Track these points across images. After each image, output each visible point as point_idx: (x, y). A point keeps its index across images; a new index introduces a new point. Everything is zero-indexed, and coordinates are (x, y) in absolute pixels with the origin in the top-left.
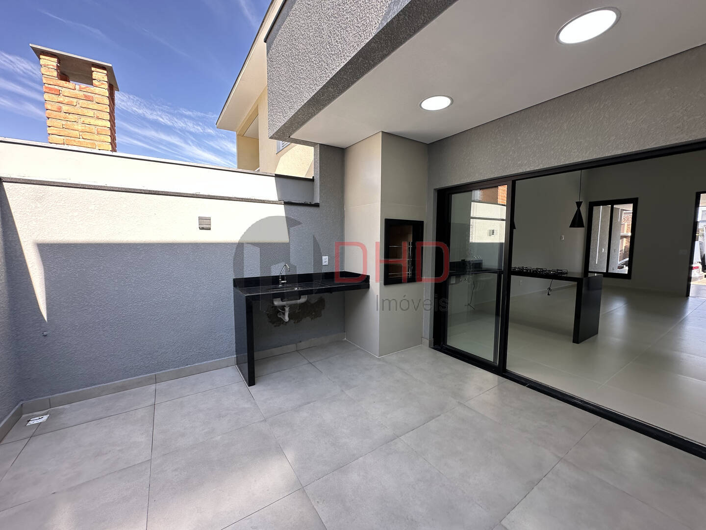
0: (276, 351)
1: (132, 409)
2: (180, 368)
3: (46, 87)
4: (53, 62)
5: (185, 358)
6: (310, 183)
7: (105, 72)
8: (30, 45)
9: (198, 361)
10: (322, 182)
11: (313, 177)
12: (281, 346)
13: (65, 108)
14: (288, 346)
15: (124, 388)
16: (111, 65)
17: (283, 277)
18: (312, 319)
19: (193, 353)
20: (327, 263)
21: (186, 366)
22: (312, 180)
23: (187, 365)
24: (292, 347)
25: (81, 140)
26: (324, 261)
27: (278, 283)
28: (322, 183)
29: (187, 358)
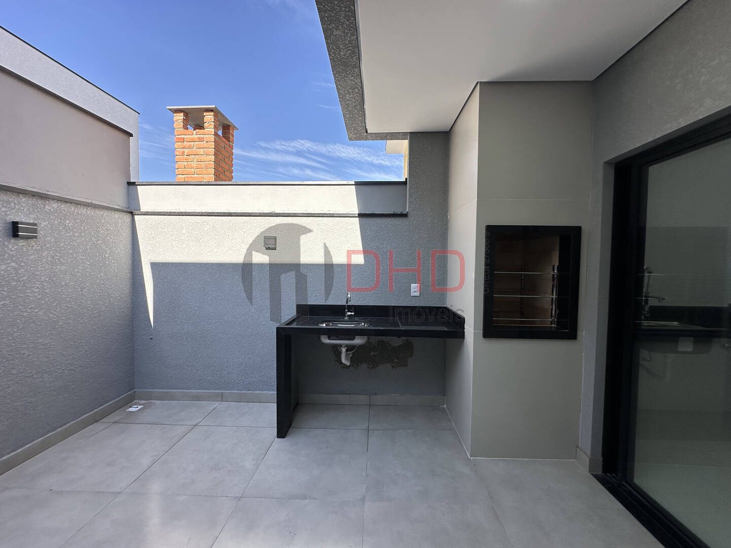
0: (342, 398)
1: (181, 423)
2: (243, 392)
3: (177, 138)
4: (181, 116)
5: (247, 383)
6: (401, 187)
7: (213, 114)
8: (167, 108)
9: (259, 390)
10: (413, 183)
11: (406, 179)
12: (350, 394)
13: (186, 151)
14: (360, 396)
15: (197, 398)
16: (214, 106)
17: (350, 308)
18: (393, 367)
19: (255, 380)
20: (417, 294)
21: (248, 392)
22: (405, 183)
23: (249, 390)
24: (363, 399)
25: (196, 175)
26: (412, 290)
27: (344, 314)
28: (413, 185)
29: (249, 383)
